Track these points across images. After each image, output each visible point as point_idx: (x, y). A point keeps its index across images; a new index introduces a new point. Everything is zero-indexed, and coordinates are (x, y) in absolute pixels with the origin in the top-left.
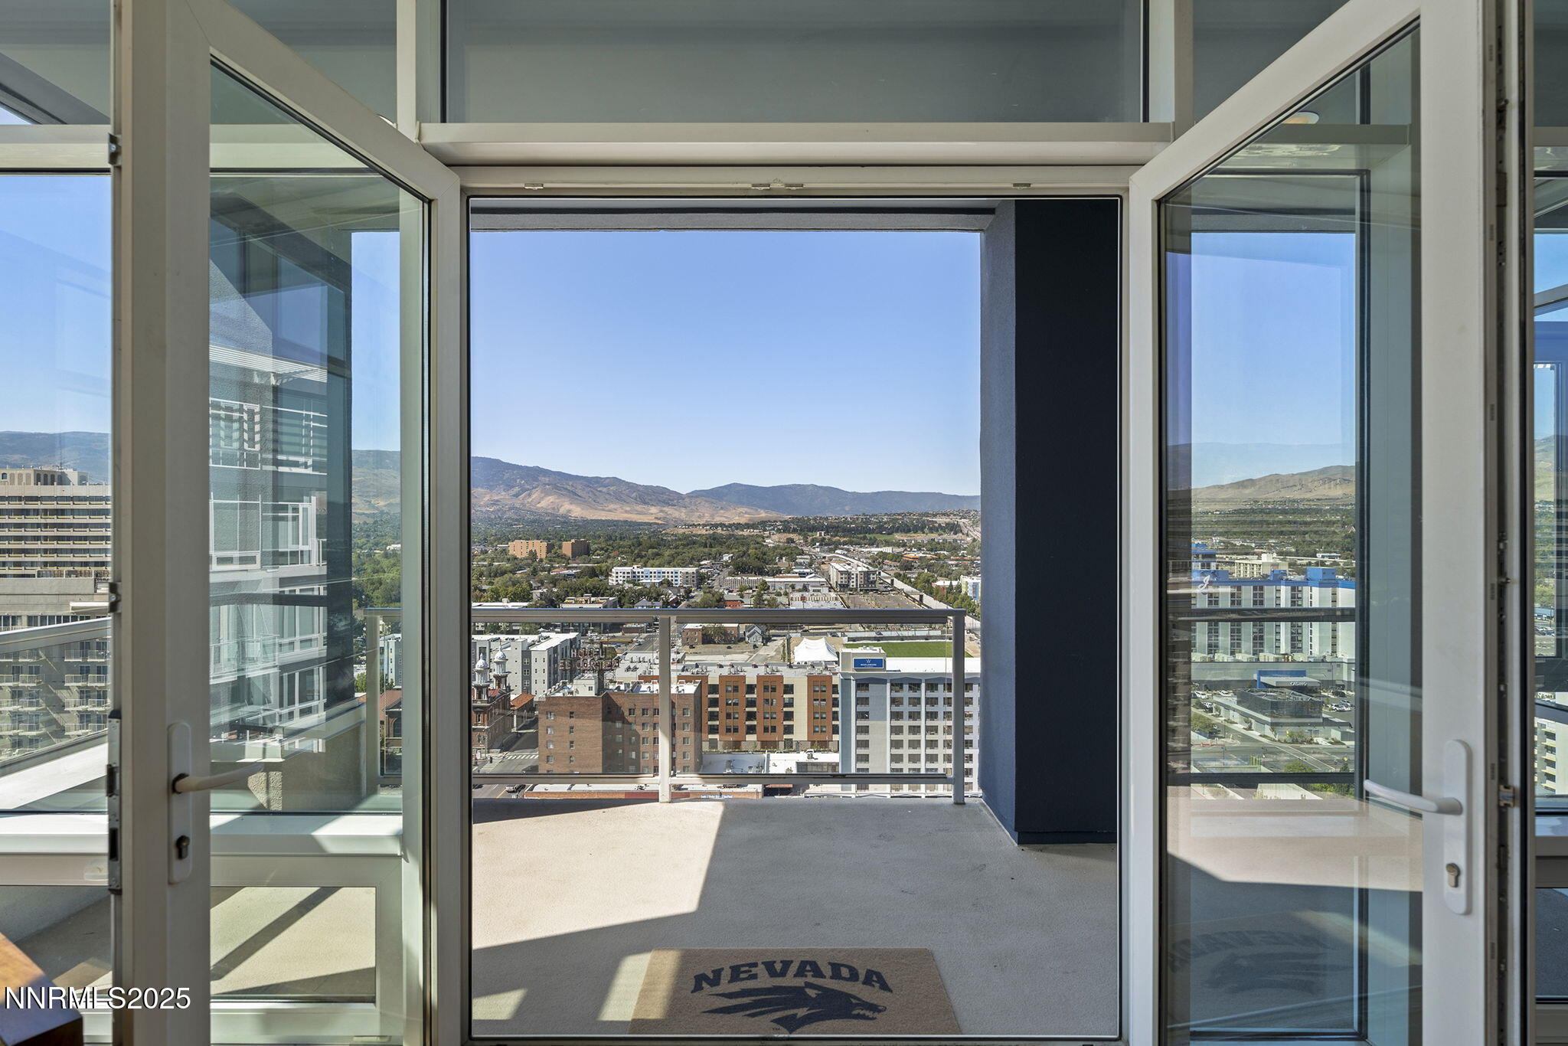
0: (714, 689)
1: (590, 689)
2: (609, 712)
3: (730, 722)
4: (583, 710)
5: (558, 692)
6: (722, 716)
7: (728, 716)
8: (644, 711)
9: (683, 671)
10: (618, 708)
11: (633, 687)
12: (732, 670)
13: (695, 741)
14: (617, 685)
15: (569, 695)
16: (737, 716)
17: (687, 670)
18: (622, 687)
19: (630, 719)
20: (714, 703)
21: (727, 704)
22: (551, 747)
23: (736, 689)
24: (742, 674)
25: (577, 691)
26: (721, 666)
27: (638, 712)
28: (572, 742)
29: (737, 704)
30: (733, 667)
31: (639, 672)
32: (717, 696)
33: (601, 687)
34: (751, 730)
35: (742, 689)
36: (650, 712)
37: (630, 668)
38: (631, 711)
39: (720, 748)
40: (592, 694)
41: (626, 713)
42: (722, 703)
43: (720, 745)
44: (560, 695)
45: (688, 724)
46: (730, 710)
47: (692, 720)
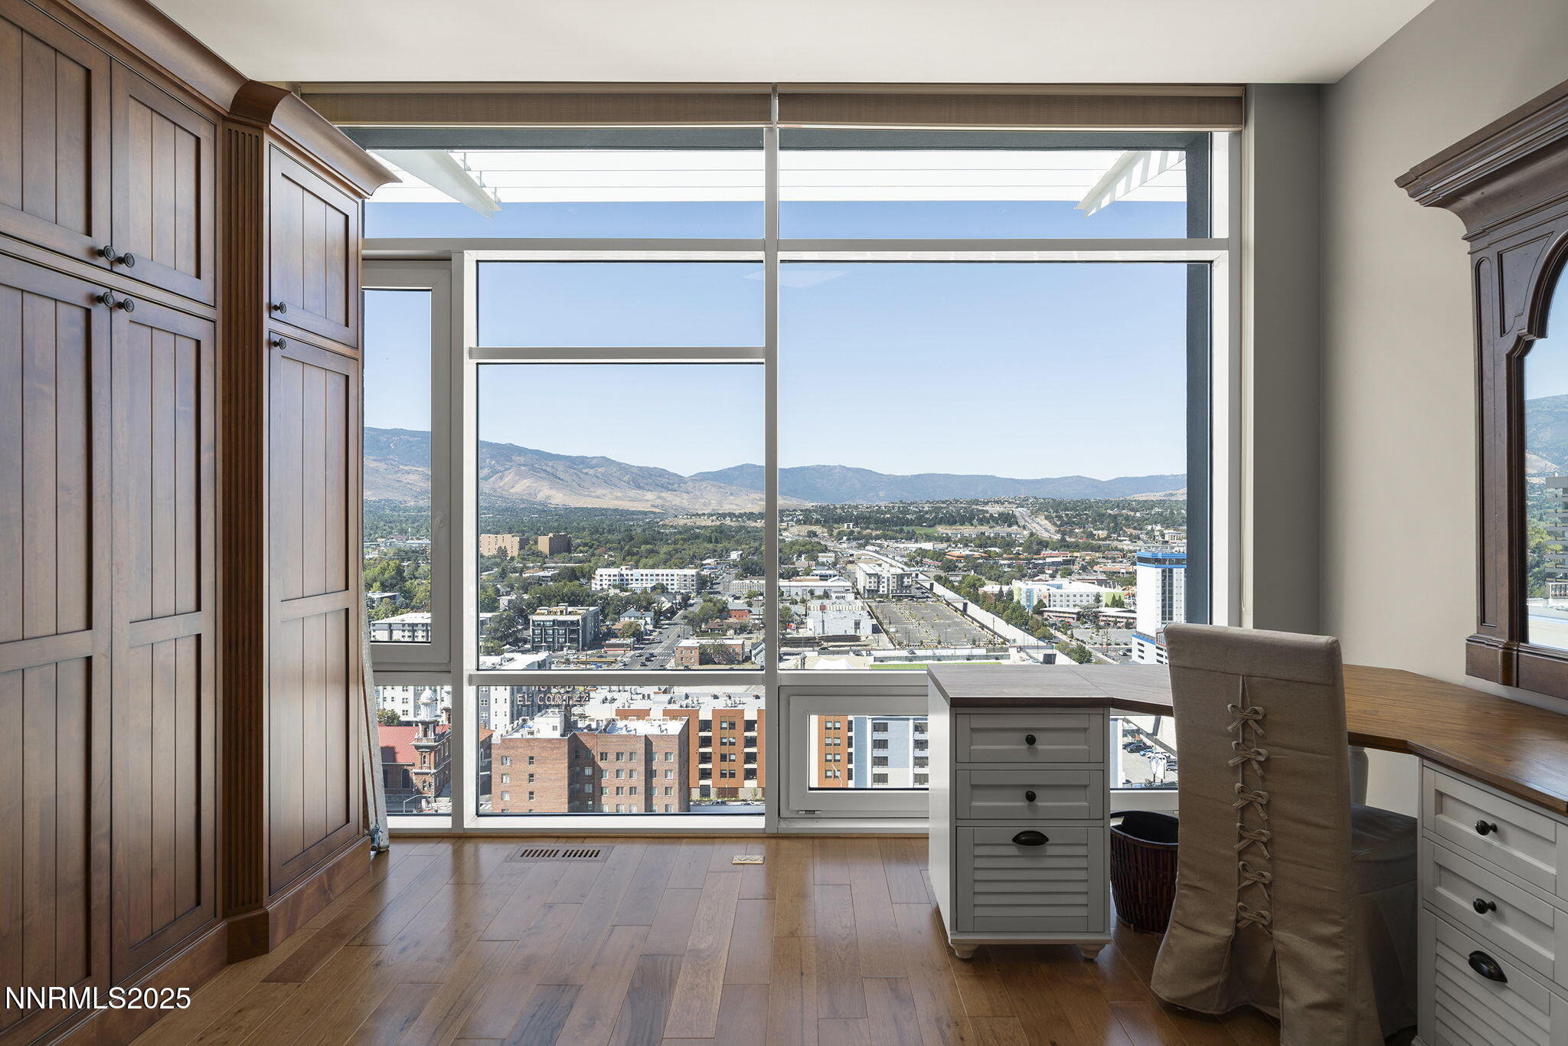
0: (706, 725)
1: (555, 728)
2: (577, 757)
3: (725, 766)
4: (545, 754)
5: (517, 731)
6: (716, 758)
7: (723, 758)
8: (618, 756)
9: (670, 703)
10: (588, 751)
11: (607, 726)
12: (729, 702)
13: (680, 790)
14: (587, 723)
15: (530, 737)
16: (733, 757)
17: (674, 702)
18: (594, 726)
19: (602, 764)
20: (706, 742)
21: (723, 744)
22: (507, 797)
23: (732, 726)
24: (740, 707)
25: (539, 731)
26: (716, 697)
27: (612, 757)
28: (531, 793)
29: (734, 744)
30: (730, 698)
31: (618, 704)
32: (710, 734)
33: (569, 726)
34: (750, 774)
35: (740, 726)
36: (625, 757)
37: (606, 699)
38: (604, 756)
39: (713, 796)
40: (557, 735)
41: (598, 758)
42: (715, 742)
43: (713, 792)
44: (517, 735)
45: (671, 771)
46: (726, 750)
47: (677, 766)
